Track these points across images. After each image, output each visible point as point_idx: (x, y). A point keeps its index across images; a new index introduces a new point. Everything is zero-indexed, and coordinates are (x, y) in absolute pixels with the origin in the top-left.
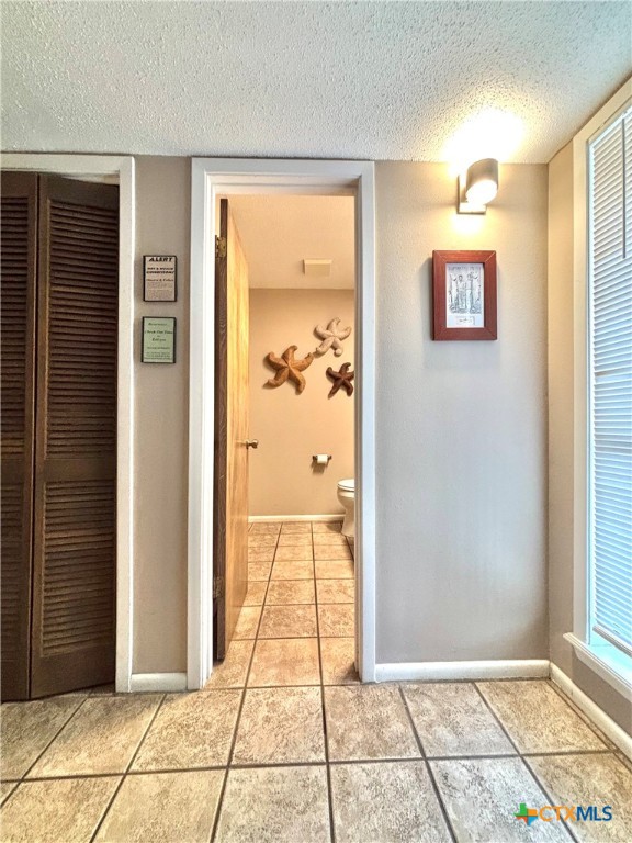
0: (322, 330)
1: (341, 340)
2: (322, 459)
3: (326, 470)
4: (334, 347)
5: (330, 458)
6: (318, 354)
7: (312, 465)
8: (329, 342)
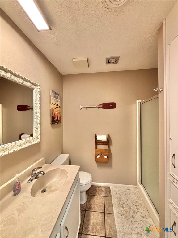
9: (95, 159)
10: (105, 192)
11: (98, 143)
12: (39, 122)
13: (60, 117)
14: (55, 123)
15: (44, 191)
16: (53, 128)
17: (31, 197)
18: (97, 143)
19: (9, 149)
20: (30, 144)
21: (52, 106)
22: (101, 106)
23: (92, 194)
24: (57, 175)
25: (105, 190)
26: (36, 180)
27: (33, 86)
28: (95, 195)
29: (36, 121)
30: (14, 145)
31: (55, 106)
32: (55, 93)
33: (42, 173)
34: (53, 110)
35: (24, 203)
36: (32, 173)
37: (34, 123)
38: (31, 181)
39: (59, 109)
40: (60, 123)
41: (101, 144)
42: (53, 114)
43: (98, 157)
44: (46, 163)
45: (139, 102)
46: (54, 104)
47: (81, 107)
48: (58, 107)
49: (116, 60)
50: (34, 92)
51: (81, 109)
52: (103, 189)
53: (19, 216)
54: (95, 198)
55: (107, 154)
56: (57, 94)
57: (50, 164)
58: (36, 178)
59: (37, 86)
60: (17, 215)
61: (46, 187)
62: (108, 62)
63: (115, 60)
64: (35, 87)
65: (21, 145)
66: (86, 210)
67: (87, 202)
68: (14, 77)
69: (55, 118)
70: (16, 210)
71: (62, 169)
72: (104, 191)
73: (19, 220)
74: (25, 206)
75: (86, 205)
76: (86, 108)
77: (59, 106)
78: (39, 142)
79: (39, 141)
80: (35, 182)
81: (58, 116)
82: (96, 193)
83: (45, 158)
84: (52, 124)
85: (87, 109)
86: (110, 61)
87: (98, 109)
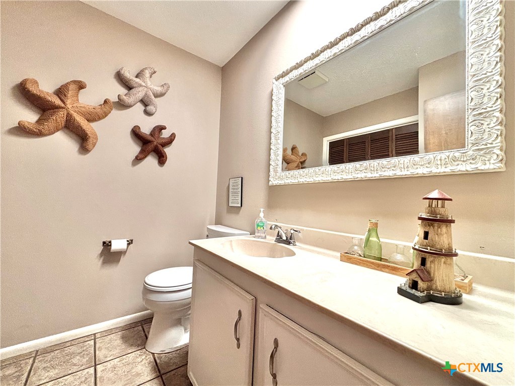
0: (129, 74)
1: (156, 96)
2: (118, 245)
3: (123, 259)
4: (145, 102)
5: (130, 243)
6: (121, 105)
7: (102, 254)
8: (139, 93)
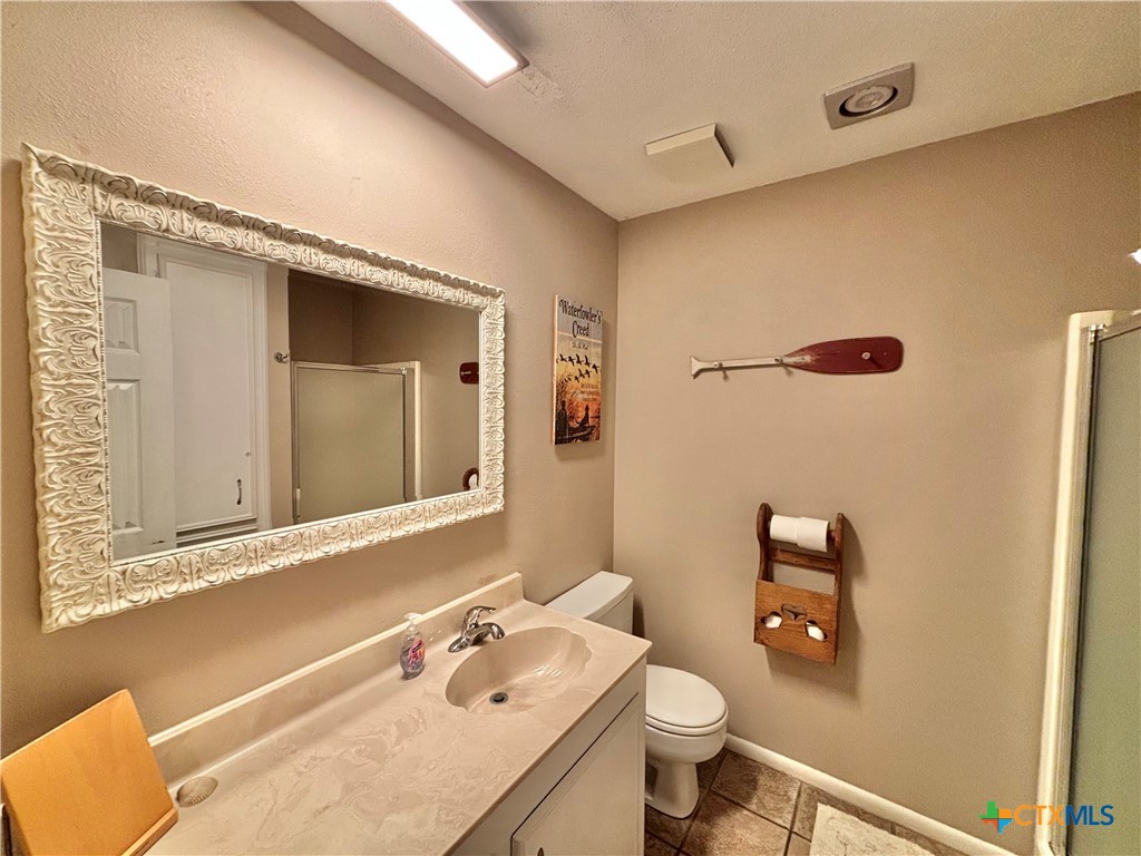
9: (756, 628)
10: (799, 814)
11: (780, 556)
12: (500, 436)
13: (599, 411)
14: (572, 439)
15: (499, 699)
16: (563, 458)
17: (444, 702)
18: (772, 551)
19: (392, 526)
20: (462, 517)
21: (561, 370)
22: (808, 359)
23: (726, 794)
24: (558, 654)
25: (803, 799)
26: (476, 648)
27: (477, 300)
28: (738, 804)
29: (491, 433)
30: (408, 512)
31: (573, 369)
32: (574, 311)
33: (495, 629)
34: (562, 388)
35: (419, 712)
36: (465, 621)
37: (483, 439)
38: (461, 647)
39: (594, 379)
40: (598, 438)
41: (794, 560)
42: (563, 403)
43: (775, 622)
44: (525, 598)
45: (1085, 331)
46: (571, 360)
47: (697, 366)
48: (587, 372)
49: (898, 92)
50: (483, 322)
51: (696, 375)
52: (794, 796)
53: (396, 744)
54: (740, 816)
55: (825, 622)
56: (587, 315)
57: (544, 605)
58: (478, 641)
59: (495, 295)
60: (393, 739)
61: (510, 689)
62: (845, 112)
63: (887, 94)
64: (486, 300)
65: (433, 517)
66: (684, 849)
67: (694, 816)
68: (412, 279)
69: (572, 417)
70: (395, 724)
71: (575, 636)
72: (796, 807)
73: (394, 756)
74: (421, 721)
75: (685, 828)
76: (721, 368)
77: (594, 367)
78: (500, 512)
79: (498, 506)
80: (470, 657)
81: (587, 409)
82: (748, 798)
83: (523, 577)
84: (558, 442)
85: (726, 377)
86: (851, 107)
87: (789, 373)
